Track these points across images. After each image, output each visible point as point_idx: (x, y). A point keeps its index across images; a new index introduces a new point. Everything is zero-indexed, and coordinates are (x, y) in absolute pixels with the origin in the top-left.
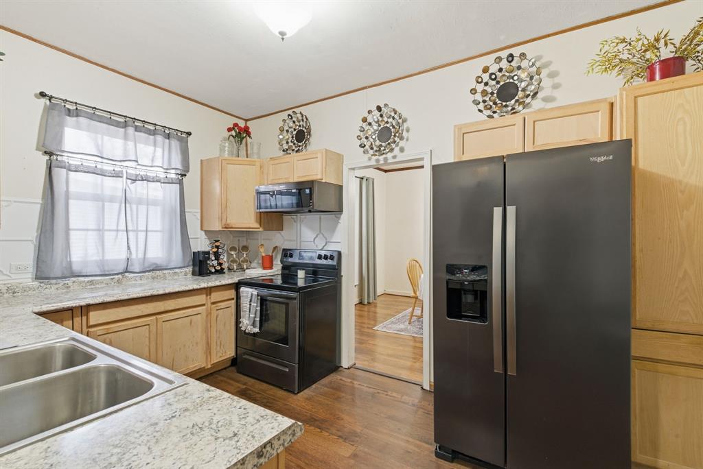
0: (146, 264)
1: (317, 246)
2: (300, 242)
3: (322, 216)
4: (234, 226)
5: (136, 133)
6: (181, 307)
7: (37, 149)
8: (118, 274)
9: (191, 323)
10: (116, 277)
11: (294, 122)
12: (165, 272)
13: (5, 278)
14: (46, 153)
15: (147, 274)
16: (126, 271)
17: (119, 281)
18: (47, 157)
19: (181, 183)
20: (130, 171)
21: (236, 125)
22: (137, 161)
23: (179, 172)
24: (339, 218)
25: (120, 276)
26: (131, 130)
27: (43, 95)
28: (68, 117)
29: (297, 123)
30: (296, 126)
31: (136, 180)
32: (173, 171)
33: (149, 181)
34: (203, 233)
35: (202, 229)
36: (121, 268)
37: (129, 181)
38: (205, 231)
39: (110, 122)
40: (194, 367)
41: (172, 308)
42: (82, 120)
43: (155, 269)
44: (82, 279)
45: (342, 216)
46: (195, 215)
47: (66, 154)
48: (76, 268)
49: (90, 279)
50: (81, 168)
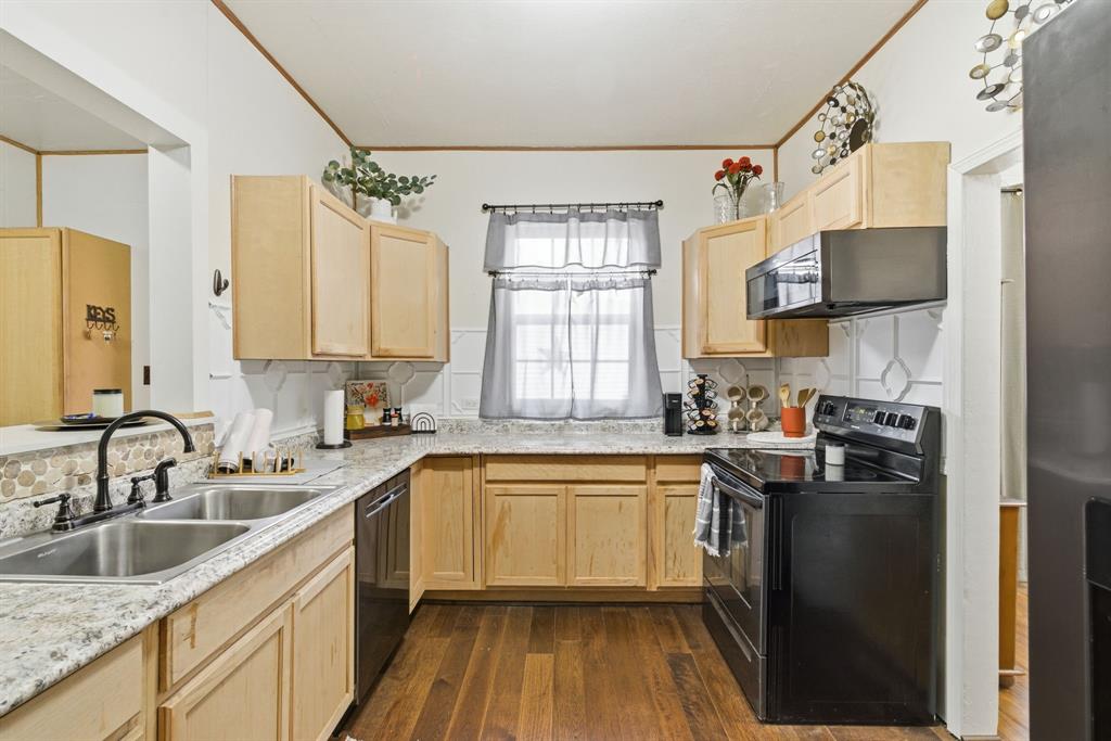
0: (595, 409)
1: (889, 391)
2: (858, 380)
3: (901, 316)
4: (719, 350)
5: (582, 224)
6: (604, 478)
7: (485, 271)
8: (560, 419)
9: (620, 508)
10: (557, 422)
11: (844, 110)
12: (621, 422)
13: (458, 413)
14: (491, 273)
15: (596, 422)
16: (571, 416)
17: (560, 428)
18: (492, 277)
19: (646, 285)
20: (575, 279)
21: (728, 163)
22: (580, 264)
23: (645, 268)
24: (938, 318)
25: (562, 422)
26: (573, 222)
27: (486, 207)
28: (509, 226)
29: (851, 109)
30: (849, 115)
31: (583, 291)
32: (637, 268)
33: (600, 289)
34: (687, 362)
35: (684, 357)
36: (564, 411)
37: (575, 293)
38: (690, 360)
39: (551, 219)
40: (625, 581)
41: (589, 478)
42: (522, 225)
43: (609, 417)
44: (521, 421)
45: (946, 313)
46: (672, 335)
47: (507, 271)
48: (516, 407)
49: (531, 422)
50: (523, 286)
